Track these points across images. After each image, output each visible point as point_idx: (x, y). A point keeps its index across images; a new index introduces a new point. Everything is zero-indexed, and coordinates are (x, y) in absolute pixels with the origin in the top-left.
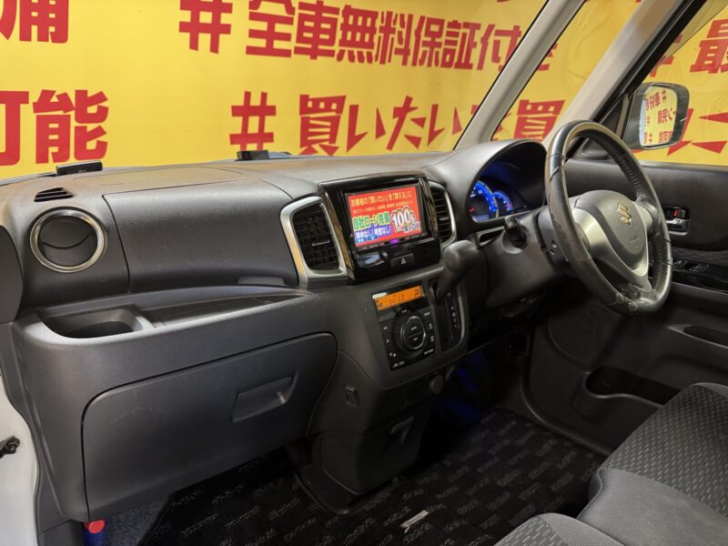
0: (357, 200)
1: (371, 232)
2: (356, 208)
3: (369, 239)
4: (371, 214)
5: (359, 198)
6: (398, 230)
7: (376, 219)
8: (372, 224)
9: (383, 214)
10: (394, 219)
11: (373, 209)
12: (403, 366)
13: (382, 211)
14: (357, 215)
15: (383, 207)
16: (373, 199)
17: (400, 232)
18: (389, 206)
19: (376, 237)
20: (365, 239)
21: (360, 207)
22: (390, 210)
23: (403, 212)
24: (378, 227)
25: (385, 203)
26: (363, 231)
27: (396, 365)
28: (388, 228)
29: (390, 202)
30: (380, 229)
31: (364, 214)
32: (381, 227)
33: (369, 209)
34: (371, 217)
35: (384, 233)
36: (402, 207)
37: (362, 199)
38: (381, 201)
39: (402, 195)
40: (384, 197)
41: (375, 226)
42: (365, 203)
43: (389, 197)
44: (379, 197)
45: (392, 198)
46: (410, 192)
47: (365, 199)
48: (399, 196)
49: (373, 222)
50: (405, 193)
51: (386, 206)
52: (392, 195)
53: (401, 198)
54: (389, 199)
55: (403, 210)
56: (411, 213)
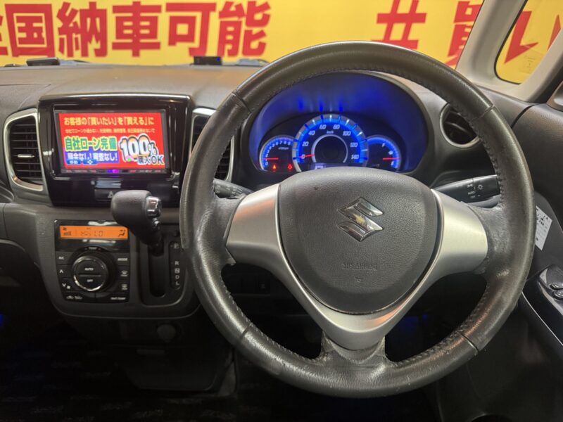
0: (72, 119)
1: (88, 155)
2: (70, 127)
3: (85, 162)
4: (90, 136)
5: (74, 117)
6: (129, 159)
7: (97, 143)
8: (91, 148)
9: (108, 139)
10: (124, 145)
11: (94, 131)
12: (78, 301)
13: (107, 135)
14: (71, 135)
15: (109, 130)
16: (94, 121)
17: (132, 162)
18: (116, 131)
19: (95, 162)
20: (79, 162)
21: (76, 127)
22: (119, 136)
23: (138, 141)
24: (99, 151)
25: (112, 127)
26: (78, 152)
27: (70, 297)
28: (113, 156)
29: (119, 126)
30: (101, 154)
31: (80, 135)
32: (104, 152)
33: (88, 131)
34: (90, 139)
35: (107, 159)
36: (137, 134)
37: (79, 119)
38: (107, 124)
39: (138, 120)
40: (111, 120)
41: (95, 150)
42: (83, 123)
43: (117, 120)
44: (104, 119)
45: (123, 122)
46: (152, 119)
47: (84, 119)
48: (133, 121)
49: (92, 145)
50: (144, 119)
51: (113, 130)
52: (123, 119)
53: (137, 124)
54: (118, 123)
55: (138, 138)
56: (150, 144)
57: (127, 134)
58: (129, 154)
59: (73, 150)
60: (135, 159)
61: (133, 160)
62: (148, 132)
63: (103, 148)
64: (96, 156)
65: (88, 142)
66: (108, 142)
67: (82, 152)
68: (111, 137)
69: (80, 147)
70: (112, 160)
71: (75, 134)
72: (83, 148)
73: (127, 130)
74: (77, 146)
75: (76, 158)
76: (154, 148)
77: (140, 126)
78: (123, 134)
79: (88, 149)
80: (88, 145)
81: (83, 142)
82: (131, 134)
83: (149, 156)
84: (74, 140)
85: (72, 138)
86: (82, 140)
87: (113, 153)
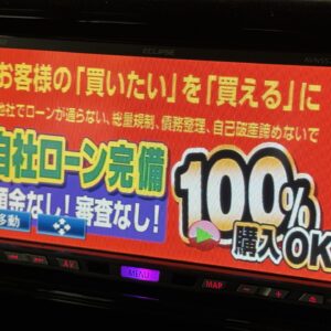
2: (11, 95)
3: (46, 225)
9: (137, 150)
11: (91, 117)
13: (135, 135)
14: (10, 124)
15: (146, 121)
17: (209, 246)
19: (78, 228)
20: (25, 222)
21: (31, 96)
24: (98, 191)
25: (157, 107)
26: (26, 188)
28: (146, 213)
29: (183, 108)
30: (104, 204)
31: (42, 126)
32: (115, 195)
33: (72, 115)
34: (73, 145)
35: (124, 223)
36: (247, 144)
37: (46, 69)
38: (140, 96)
39: (259, 91)
40: (156, 84)
41: (85, 186)
42: (57, 87)
43: (181, 85)
44: (132, 76)
45: (201, 94)
46: (316, 88)
47: (63, 70)
48: (240, 94)
49: (79, 169)
50: (283, 89)
51: (158, 121)
52: (204, 83)
53: (254, 105)
54: (181, 97)
55: (247, 159)
56: (293, 184)
57: (209, 141)
58: (205, 216)
59: (12, 178)
60: (226, 235)
61: (216, 237)
62: (290, 137)
63: (113, 181)
64: (85, 209)
65: (65, 153)
66: (135, 163)
67: (40, 188)
68: (148, 145)
69: (36, 168)
70: (141, 229)
71: (25, 124)
72: (44, 173)
73: (209, 125)
74: (24, 166)
75: (18, 205)
76: (306, 201)
77: (262, 115)
78: (194, 139)
79: (61, 181)
80: (65, 167)
81: (48, 151)
82: (223, 140)
83: (282, 229)
84: (18, 141)
85: (13, 136)
86: (45, 144)
87: (147, 202)
